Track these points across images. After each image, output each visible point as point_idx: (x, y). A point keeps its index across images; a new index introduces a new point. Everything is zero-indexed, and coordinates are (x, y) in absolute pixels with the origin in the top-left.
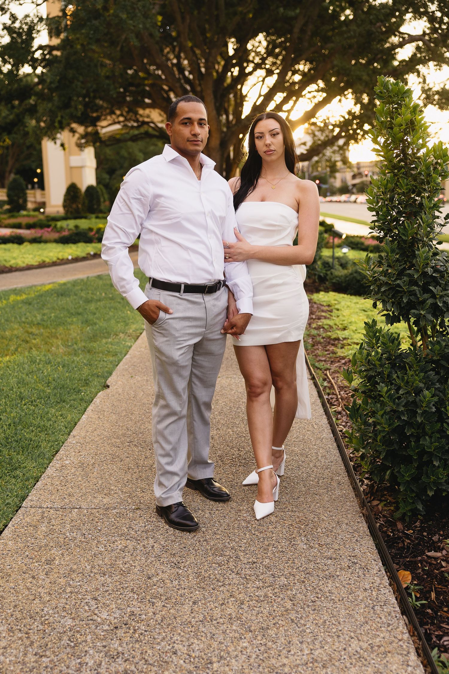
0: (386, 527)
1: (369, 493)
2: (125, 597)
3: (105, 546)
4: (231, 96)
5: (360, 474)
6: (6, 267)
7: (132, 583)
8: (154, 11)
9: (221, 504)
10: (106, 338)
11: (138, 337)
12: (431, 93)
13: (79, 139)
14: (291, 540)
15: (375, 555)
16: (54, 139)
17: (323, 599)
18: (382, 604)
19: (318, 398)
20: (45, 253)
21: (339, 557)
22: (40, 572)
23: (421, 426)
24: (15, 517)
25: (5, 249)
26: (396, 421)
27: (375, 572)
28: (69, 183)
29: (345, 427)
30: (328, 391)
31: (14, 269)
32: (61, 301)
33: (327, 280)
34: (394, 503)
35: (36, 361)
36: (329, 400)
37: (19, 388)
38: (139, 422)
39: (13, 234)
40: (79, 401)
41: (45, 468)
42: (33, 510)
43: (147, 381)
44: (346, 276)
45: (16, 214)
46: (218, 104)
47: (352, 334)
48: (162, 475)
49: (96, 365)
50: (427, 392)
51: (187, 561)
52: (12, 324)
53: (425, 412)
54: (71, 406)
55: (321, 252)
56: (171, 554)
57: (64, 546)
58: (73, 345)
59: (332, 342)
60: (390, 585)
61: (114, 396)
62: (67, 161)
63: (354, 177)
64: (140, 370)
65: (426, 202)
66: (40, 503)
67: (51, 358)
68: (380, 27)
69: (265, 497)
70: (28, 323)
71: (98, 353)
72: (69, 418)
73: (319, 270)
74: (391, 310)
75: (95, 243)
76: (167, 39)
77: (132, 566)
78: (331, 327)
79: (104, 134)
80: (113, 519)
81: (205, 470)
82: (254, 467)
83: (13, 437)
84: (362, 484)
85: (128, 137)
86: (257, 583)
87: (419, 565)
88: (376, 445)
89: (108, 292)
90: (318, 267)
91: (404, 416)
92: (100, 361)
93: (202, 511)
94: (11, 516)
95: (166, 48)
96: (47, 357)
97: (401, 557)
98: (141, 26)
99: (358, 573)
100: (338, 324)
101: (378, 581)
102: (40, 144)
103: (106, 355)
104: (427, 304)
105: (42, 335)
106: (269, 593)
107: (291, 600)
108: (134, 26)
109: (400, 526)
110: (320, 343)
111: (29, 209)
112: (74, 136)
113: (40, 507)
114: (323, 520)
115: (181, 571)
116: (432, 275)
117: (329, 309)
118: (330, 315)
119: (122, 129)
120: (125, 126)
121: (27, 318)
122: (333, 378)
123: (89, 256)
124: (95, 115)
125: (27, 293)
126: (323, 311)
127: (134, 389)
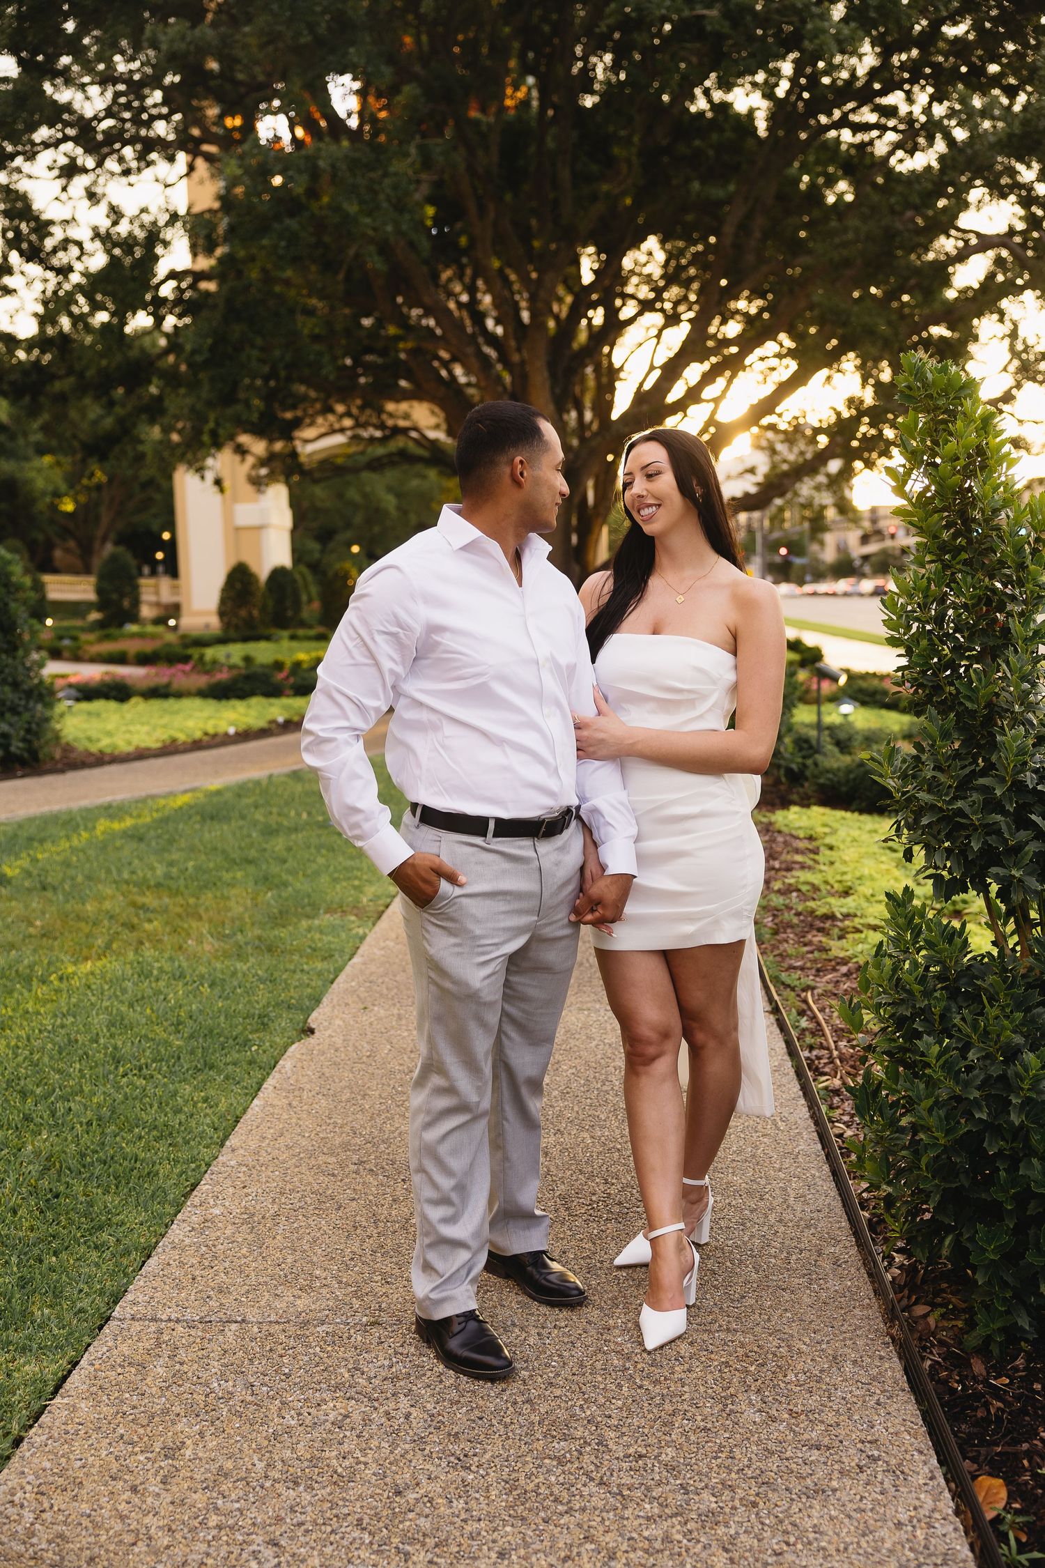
0: (947, 1369)
1: (905, 1285)
2: (343, 1538)
3: (299, 1414)
4: (589, 370)
5: (886, 1240)
6: (90, 754)
7: (358, 1504)
8: (418, 196)
9: (566, 1313)
10: (308, 917)
11: (380, 915)
12: (1032, 358)
13: (254, 467)
14: (725, 1401)
15: (920, 1438)
16: (200, 470)
17: (799, 1546)
18: (939, 1562)
19: (787, 1057)
20: (177, 721)
21: (838, 1444)
22: (150, 1476)
23: (1019, 1133)
24: (95, 1343)
25: (89, 713)
26: (963, 1121)
27: (921, 1482)
28: (233, 562)
29: (848, 1126)
30: (809, 1040)
31: (107, 759)
32: (210, 832)
33: (806, 779)
34: (964, 1311)
35: (151, 973)
36: (813, 1061)
37: (112, 1036)
38: (379, 1115)
39: (107, 678)
40: (245, 1067)
41: (167, 1226)
42: (137, 1326)
43: (400, 1017)
44: (849, 771)
45: (112, 631)
46: (558, 391)
47: (865, 905)
48: (431, 1246)
49: (286, 981)
50: (1031, 1055)
51: (485, 1451)
52: (100, 887)
53: (1028, 1101)
54: (227, 1078)
55: (792, 716)
56: (449, 1435)
57: (205, 1412)
58: (235, 934)
59: (818, 924)
60: (957, 1513)
61: (324, 1053)
62: (228, 515)
63: (865, 539)
64: (385, 991)
65: (1015, 625)
66: (154, 1309)
67: (185, 964)
68: (913, 220)
69: (666, 1296)
70: (136, 884)
71: (291, 953)
72: (222, 1107)
73: (787, 755)
74: (945, 866)
75: (288, 696)
76: (446, 250)
77: (358, 1463)
78: (816, 888)
79: (310, 455)
80: (318, 1349)
81: (527, 1233)
82: (640, 1223)
83: (97, 1152)
84: (890, 1264)
85: (363, 460)
86: (647, 1506)
87: (1025, 1462)
88: (918, 1176)
89: (314, 812)
90: (786, 749)
91: (980, 1109)
92: (294, 972)
93: (522, 1329)
94: (87, 1339)
95: (444, 271)
96: (176, 964)
97: (983, 1443)
98: (389, 228)
99: (882, 1483)
100: (832, 881)
101: (929, 1504)
102: (169, 478)
103: (309, 957)
104: (1026, 854)
105: (166, 910)
106: (674, 1531)
107: (726, 1550)
108: (375, 229)
109: (978, 1367)
110: (790, 925)
111: (145, 619)
112: (243, 460)
113: (154, 1320)
114: (800, 1352)
115: (471, 1477)
116: (1035, 788)
117: (810, 847)
118: (814, 860)
119: (348, 445)
120: (356, 438)
121: (133, 872)
122: (822, 1010)
123: (274, 726)
124: (288, 415)
125: (135, 813)
126: (797, 851)
127: (369, 1036)
